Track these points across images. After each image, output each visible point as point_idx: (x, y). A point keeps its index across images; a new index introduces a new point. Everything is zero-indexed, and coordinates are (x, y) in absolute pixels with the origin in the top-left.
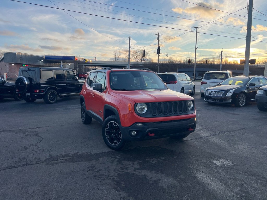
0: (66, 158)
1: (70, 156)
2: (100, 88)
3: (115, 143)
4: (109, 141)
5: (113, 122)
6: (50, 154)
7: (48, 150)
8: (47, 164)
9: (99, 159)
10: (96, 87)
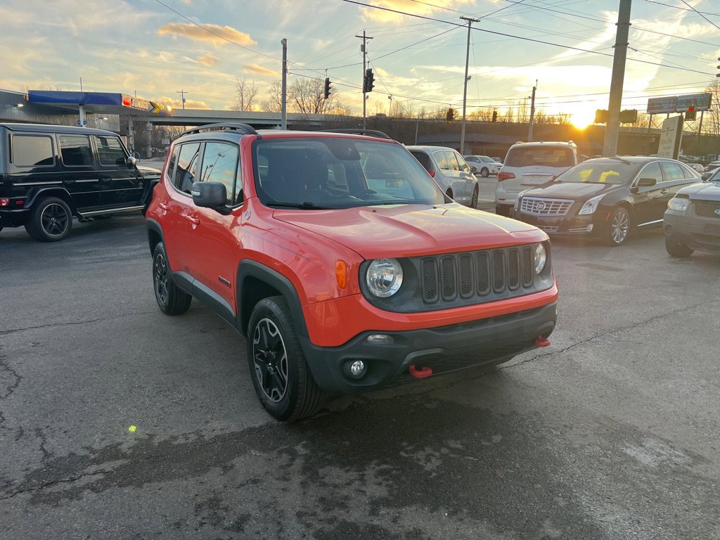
0: (108, 466)
1: (124, 456)
2: (219, 199)
4: (261, 385)
6: (44, 450)
7: (39, 432)
8: (33, 502)
9: (234, 461)
10: (207, 194)
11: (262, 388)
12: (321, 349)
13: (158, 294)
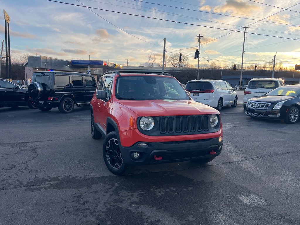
0: (52, 183)
1: (59, 180)
3: (116, 165)
4: (109, 163)
5: (115, 139)
6: (36, 176)
7: (37, 171)
8: (26, 190)
9: (92, 186)
10: (100, 95)
11: (110, 164)
12: (124, 148)
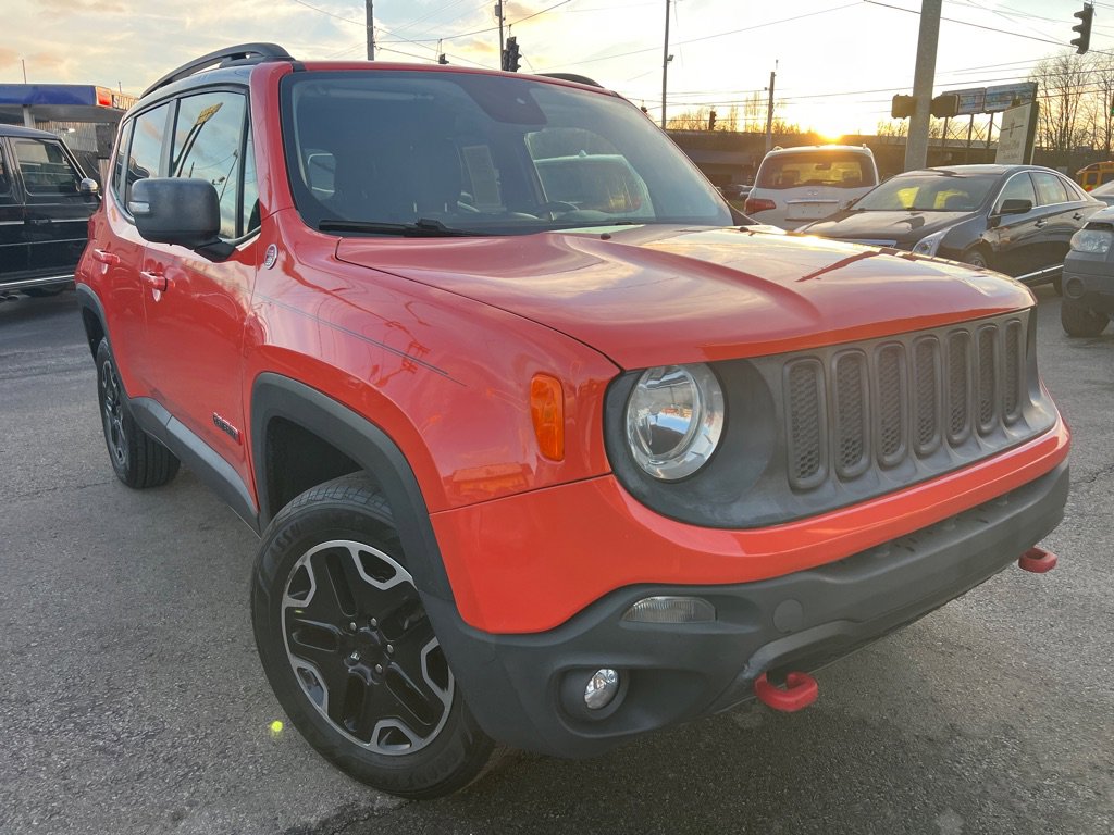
2: (200, 221)
3: (383, 731)
4: (322, 710)
5: (354, 547)
10: (166, 209)
11: (326, 716)
12: (489, 638)
13: (112, 444)
